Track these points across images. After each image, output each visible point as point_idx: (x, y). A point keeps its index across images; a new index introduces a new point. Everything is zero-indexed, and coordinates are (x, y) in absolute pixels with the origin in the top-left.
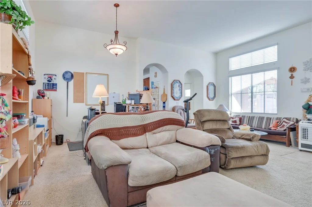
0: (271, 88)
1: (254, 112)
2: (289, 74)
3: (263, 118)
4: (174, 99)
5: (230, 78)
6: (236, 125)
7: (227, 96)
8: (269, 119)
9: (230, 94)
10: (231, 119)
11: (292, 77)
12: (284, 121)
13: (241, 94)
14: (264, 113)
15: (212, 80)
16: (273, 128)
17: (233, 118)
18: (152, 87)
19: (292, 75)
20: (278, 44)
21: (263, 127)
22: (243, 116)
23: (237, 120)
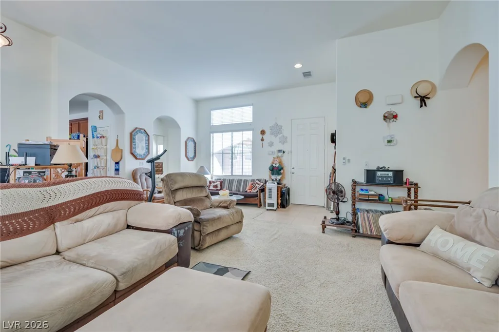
0: (248, 149)
1: (233, 174)
2: (261, 136)
3: (241, 180)
4: (136, 158)
5: (212, 134)
6: (217, 190)
7: (209, 155)
8: (246, 181)
9: (212, 153)
10: (213, 184)
11: (262, 140)
12: (257, 183)
13: (222, 154)
14: (242, 176)
15: (192, 135)
16: (248, 191)
17: (214, 182)
18: (93, 135)
19: (262, 138)
20: (253, 105)
21: (241, 190)
22: (224, 180)
23: (218, 184)
